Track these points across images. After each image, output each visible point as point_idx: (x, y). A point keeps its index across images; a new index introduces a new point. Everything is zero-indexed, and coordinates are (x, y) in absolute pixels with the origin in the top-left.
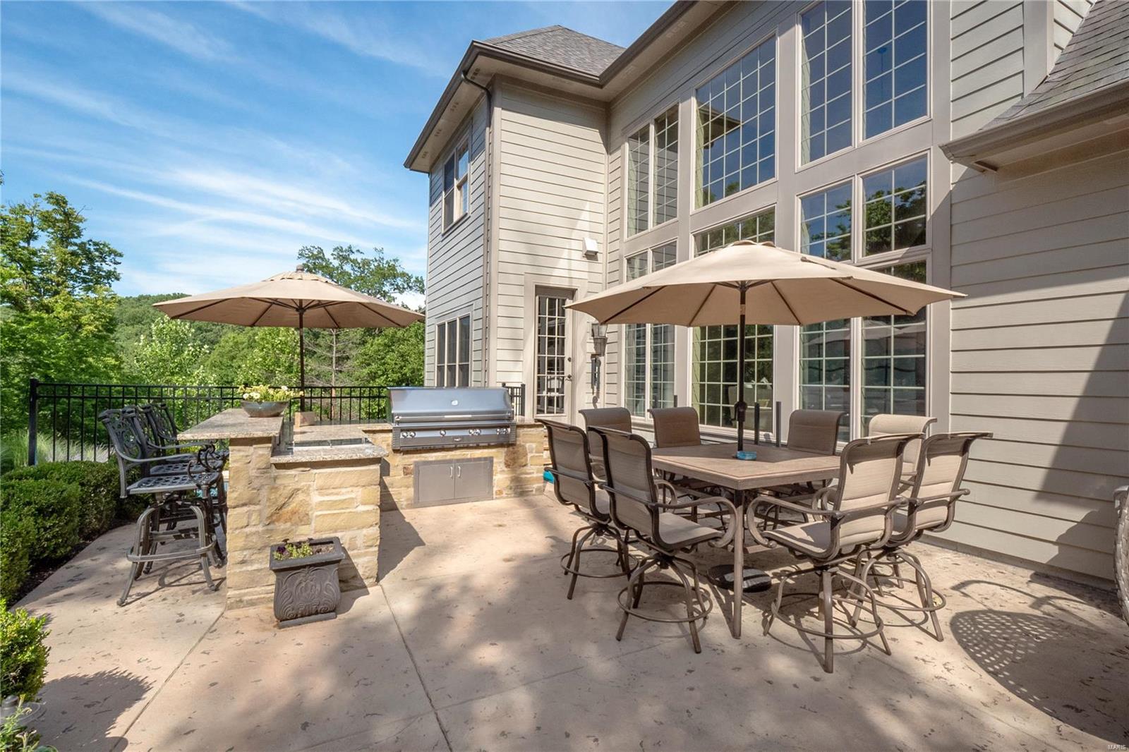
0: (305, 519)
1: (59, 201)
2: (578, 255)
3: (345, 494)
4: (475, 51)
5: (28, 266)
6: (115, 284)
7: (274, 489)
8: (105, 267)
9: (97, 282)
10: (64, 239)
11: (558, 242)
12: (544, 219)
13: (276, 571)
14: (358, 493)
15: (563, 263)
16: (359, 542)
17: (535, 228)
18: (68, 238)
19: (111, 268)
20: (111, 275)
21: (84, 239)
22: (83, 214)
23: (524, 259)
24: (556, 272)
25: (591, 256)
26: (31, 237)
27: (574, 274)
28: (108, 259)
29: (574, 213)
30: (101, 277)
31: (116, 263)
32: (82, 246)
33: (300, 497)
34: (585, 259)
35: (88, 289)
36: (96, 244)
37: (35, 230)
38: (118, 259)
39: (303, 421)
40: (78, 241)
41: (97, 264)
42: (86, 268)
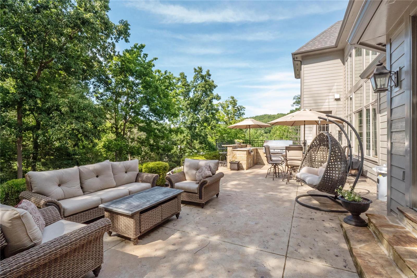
0: (236, 158)
1: (233, 98)
2: (333, 100)
3: (241, 155)
4: (294, 55)
5: (228, 114)
6: (244, 116)
7: (233, 153)
8: (242, 112)
9: (240, 116)
10: (234, 107)
11: (325, 98)
12: (320, 92)
13: (230, 163)
14: (243, 155)
15: (327, 104)
16: (243, 163)
17: (316, 95)
18: (234, 106)
19: (243, 112)
20: (243, 114)
21: (238, 106)
22: (237, 100)
23: (313, 105)
24: (323, 107)
25: (338, 100)
26: (228, 107)
27: (330, 106)
28: (243, 109)
29: (331, 88)
30: (241, 114)
31: (244, 110)
32: (237, 107)
33: (236, 155)
34: (335, 101)
35: (239, 118)
36: (240, 106)
37: (229, 105)
38: (245, 109)
39: (249, 146)
40: (236, 106)
41: (240, 111)
42: (238, 113)
